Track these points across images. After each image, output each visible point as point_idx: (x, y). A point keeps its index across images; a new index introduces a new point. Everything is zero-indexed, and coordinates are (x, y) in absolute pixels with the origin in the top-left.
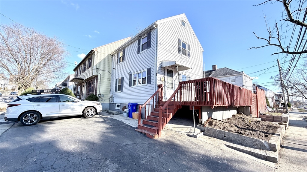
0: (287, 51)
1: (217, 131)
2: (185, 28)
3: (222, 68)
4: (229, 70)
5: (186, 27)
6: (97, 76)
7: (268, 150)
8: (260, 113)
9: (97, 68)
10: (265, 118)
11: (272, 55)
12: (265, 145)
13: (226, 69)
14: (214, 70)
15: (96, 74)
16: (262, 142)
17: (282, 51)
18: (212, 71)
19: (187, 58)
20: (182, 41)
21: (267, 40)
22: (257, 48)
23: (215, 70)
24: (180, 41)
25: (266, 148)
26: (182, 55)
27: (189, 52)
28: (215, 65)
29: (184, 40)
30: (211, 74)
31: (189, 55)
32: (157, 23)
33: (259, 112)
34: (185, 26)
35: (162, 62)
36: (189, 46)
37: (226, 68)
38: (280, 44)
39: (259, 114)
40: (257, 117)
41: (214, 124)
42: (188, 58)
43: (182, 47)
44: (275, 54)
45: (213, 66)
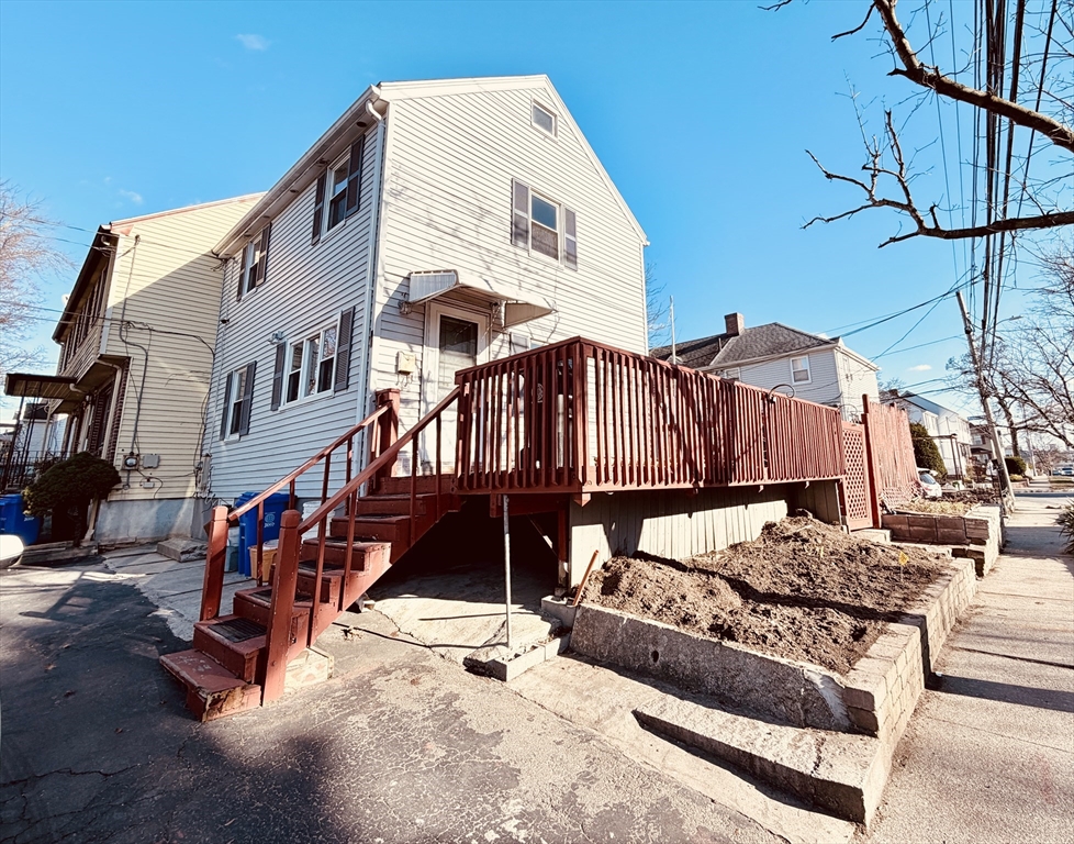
0: (933, 227)
1: (625, 629)
2: (553, 136)
3: (762, 327)
4: (786, 331)
5: (556, 135)
6: (124, 362)
7: (839, 728)
8: (883, 505)
9: (126, 318)
10: (908, 529)
11: (881, 246)
12: (824, 701)
13: (777, 328)
14: (732, 332)
15: (118, 350)
16: (812, 683)
17: (915, 228)
18: (725, 337)
19: (558, 269)
20: (531, 193)
21: (863, 185)
22: (829, 220)
23: (737, 334)
24: (519, 190)
25: (831, 715)
26: (535, 254)
27: (572, 245)
28: (735, 315)
29: (543, 186)
30: (722, 350)
31: (571, 257)
32: (387, 92)
33: (879, 502)
34: (550, 130)
35: (408, 279)
36: (571, 217)
37: (776, 324)
38: (909, 200)
39: (880, 513)
40: (875, 525)
41: (624, 584)
42: (566, 271)
43: (534, 216)
44: (894, 240)
45: (726, 317)
